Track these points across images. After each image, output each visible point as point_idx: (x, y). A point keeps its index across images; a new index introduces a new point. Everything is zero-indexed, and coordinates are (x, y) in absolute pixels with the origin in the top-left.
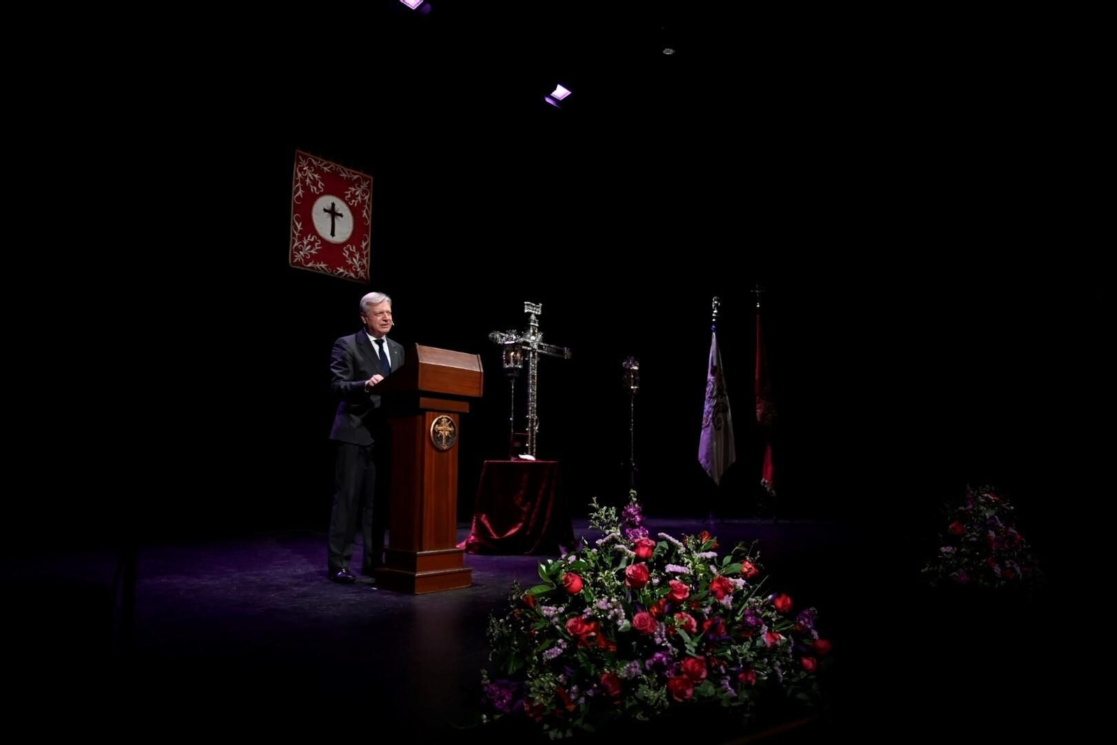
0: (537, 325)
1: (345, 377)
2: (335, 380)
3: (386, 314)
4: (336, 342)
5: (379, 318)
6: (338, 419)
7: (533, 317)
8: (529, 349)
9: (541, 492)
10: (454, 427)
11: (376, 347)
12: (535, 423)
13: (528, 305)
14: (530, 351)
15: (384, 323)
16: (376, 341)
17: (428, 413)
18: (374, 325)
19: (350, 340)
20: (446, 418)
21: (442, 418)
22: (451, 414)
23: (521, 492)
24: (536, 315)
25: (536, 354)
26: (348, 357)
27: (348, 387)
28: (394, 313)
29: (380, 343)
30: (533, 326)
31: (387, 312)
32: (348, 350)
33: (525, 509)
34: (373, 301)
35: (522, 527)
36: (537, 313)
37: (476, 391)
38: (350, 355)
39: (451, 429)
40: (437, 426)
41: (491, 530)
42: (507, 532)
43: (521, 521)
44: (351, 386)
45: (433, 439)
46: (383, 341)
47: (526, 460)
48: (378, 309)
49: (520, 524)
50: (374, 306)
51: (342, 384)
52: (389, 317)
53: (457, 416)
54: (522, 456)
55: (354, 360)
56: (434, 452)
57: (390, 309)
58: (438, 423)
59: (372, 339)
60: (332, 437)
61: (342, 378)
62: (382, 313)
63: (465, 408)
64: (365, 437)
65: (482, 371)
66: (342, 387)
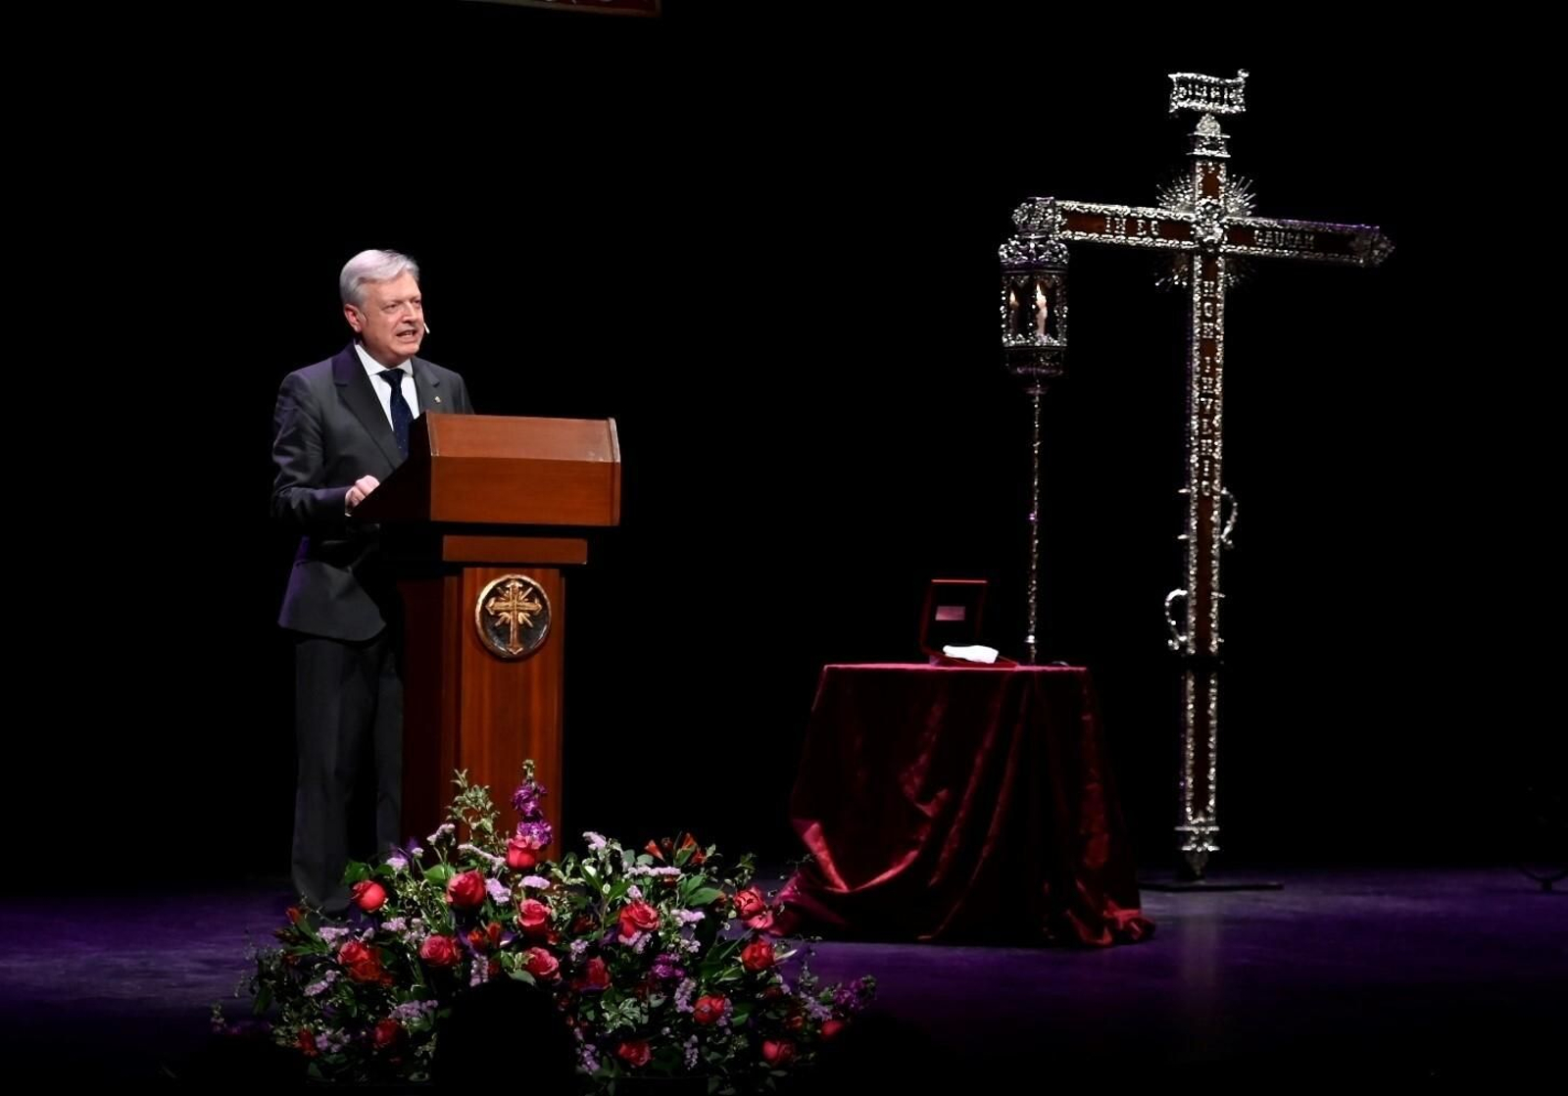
0: (1225, 155)
1: (301, 477)
2: (281, 483)
3: (408, 304)
4: (284, 384)
5: (392, 318)
6: (298, 576)
7: (1208, 128)
8: (1186, 244)
9: (978, 760)
10: (543, 601)
11: (383, 391)
12: (1215, 517)
13: (1183, 82)
14: (1191, 254)
15: (406, 327)
16: (382, 375)
17: (467, 571)
18: (379, 335)
19: (315, 377)
20: (520, 581)
21: (508, 581)
22: (538, 571)
23: (923, 759)
24: (1219, 117)
25: (1220, 263)
26: (311, 425)
27: (307, 502)
28: (428, 302)
29: (393, 377)
30: (1203, 158)
31: (412, 300)
32: (309, 405)
33: (928, 810)
34: (376, 276)
35: (916, 862)
36: (1225, 109)
37: (603, 513)
38: (315, 418)
39: (536, 606)
40: (492, 602)
41: (831, 869)
42: (874, 878)
43: (912, 845)
44: (313, 499)
45: (481, 632)
46: (401, 373)
47: (963, 661)
48: (389, 293)
49: (913, 854)
50: (380, 283)
51: (296, 495)
52: (417, 314)
53: (554, 573)
54: (951, 651)
55: (325, 434)
56: (487, 661)
57: (417, 293)
58: (494, 593)
59: (373, 367)
60: (283, 622)
61: (293, 478)
62: (399, 302)
63: (577, 553)
64: (364, 620)
65: (618, 460)
66: (294, 505)
